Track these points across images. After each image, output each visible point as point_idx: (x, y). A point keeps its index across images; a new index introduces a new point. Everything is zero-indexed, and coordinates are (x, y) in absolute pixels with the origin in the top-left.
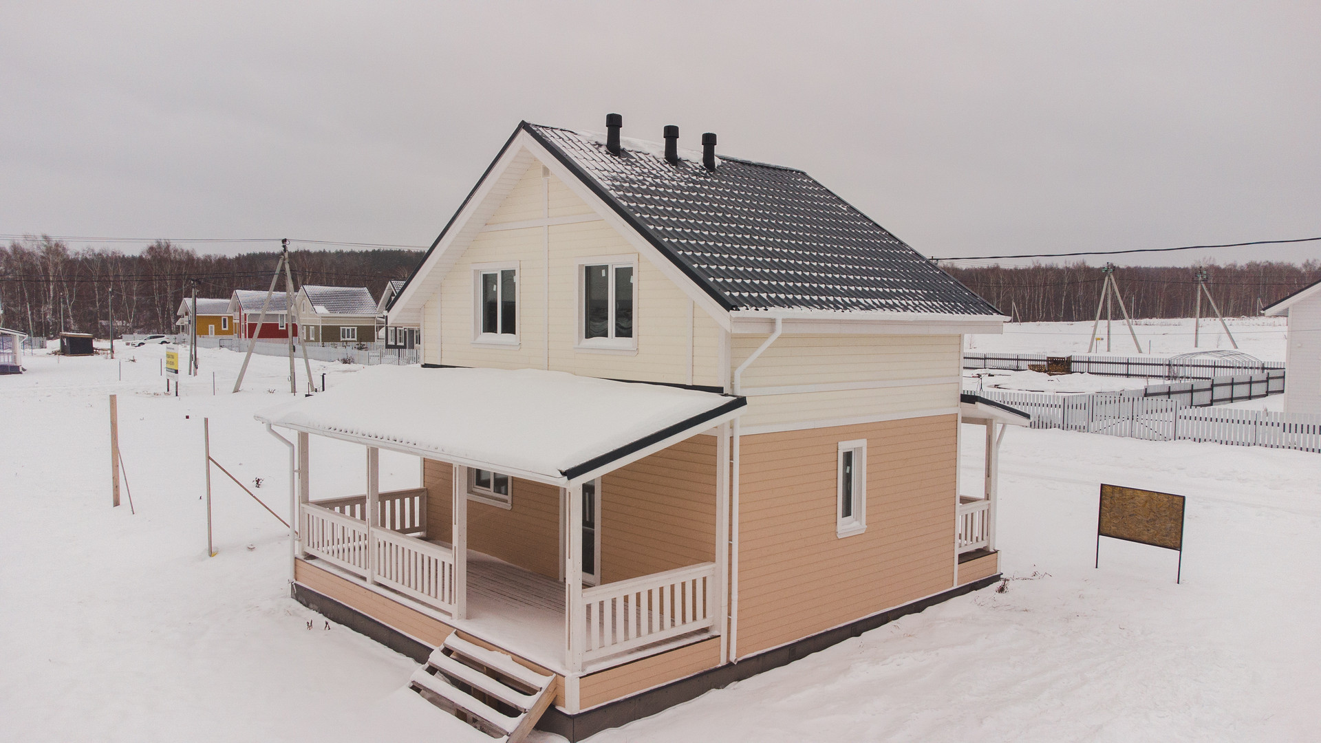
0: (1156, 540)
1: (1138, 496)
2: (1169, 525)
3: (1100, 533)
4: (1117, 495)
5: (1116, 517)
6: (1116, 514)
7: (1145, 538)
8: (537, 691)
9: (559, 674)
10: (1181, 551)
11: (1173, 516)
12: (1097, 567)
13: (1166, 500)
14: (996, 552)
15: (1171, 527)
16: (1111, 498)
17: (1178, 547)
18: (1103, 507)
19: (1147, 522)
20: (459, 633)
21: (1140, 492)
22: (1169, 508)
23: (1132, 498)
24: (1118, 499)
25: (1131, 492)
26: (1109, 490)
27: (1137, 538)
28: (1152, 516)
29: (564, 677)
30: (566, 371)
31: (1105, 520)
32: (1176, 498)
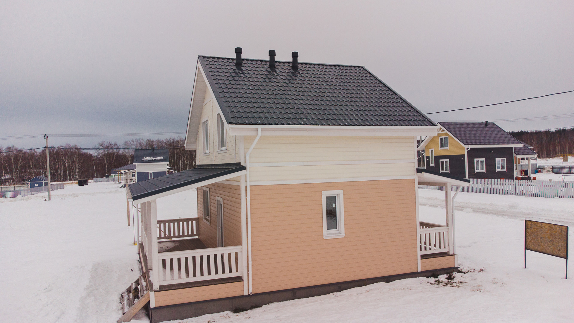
0: (554, 253)
1: (544, 227)
2: (561, 244)
3: (526, 248)
4: (533, 226)
5: (534, 239)
6: (534, 237)
7: (548, 251)
10: (566, 258)
11: (563, 238)
12: (525, 268)
13: (558, 228)
14: (454, 255)
16: (531, 228)
18: (527, 233)
19: (549, 242)
21: (545, 224)
22: (560, 233)
23: (541, 228)
24: (534, 229)
25: (540, 224)
26: (529, 223)
27: (545, 251)
28: (551, 239)
31: (528, 241)
32: (564, 228)
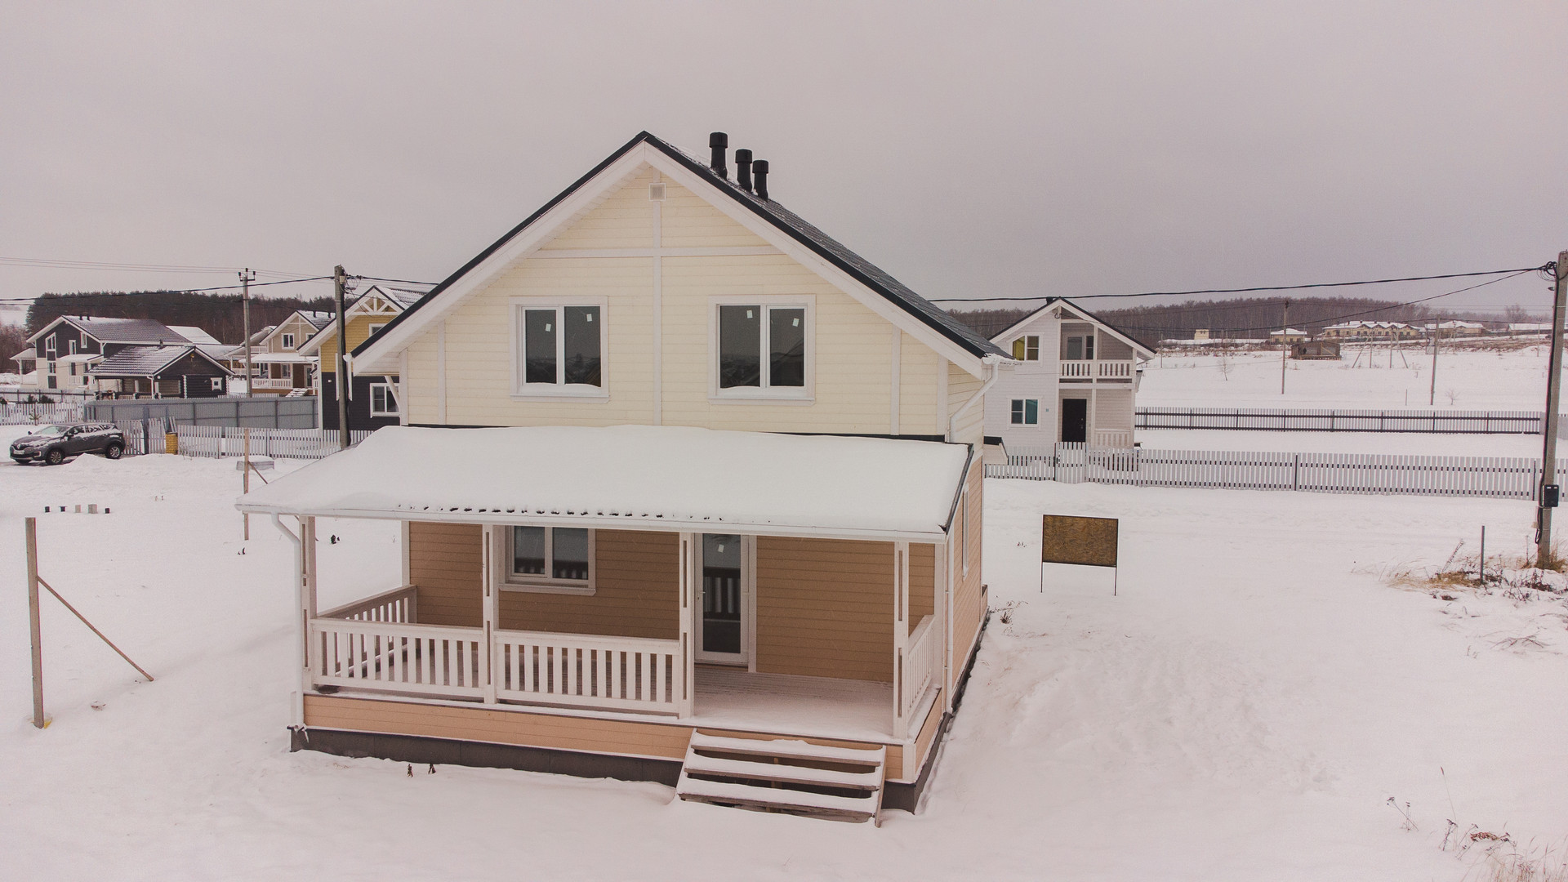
0: (1095, 561)
1: (1077, 523)
2: (1105, 546)
3: (1043, 561)
4: (1057, 524)
5: (1058, 544)
6: (1058, 541)
7: (1084, 560)
8: (875, 767)
9: (890, 745)
10: (1116, 567)
11: (1109, 538)
12: (1042, 590)
13: (1101, 524)
15: (1108, 547)
16: (1053, 527)
17: (1113, 564)
18: (1046, 536)
19: (1086, 545)
20: (702, 730)
21: (1078, 519)
22: (1104, 530)
23: (1071, 525)
24: (1060, 527)
25: (1072, 519)
26: (1049, 519)
27: (1079, 561)
28: (1090, 540)
29: (902, 746)
30: (698, 426)
31: (1048, 547)
32: (1110, 521)
